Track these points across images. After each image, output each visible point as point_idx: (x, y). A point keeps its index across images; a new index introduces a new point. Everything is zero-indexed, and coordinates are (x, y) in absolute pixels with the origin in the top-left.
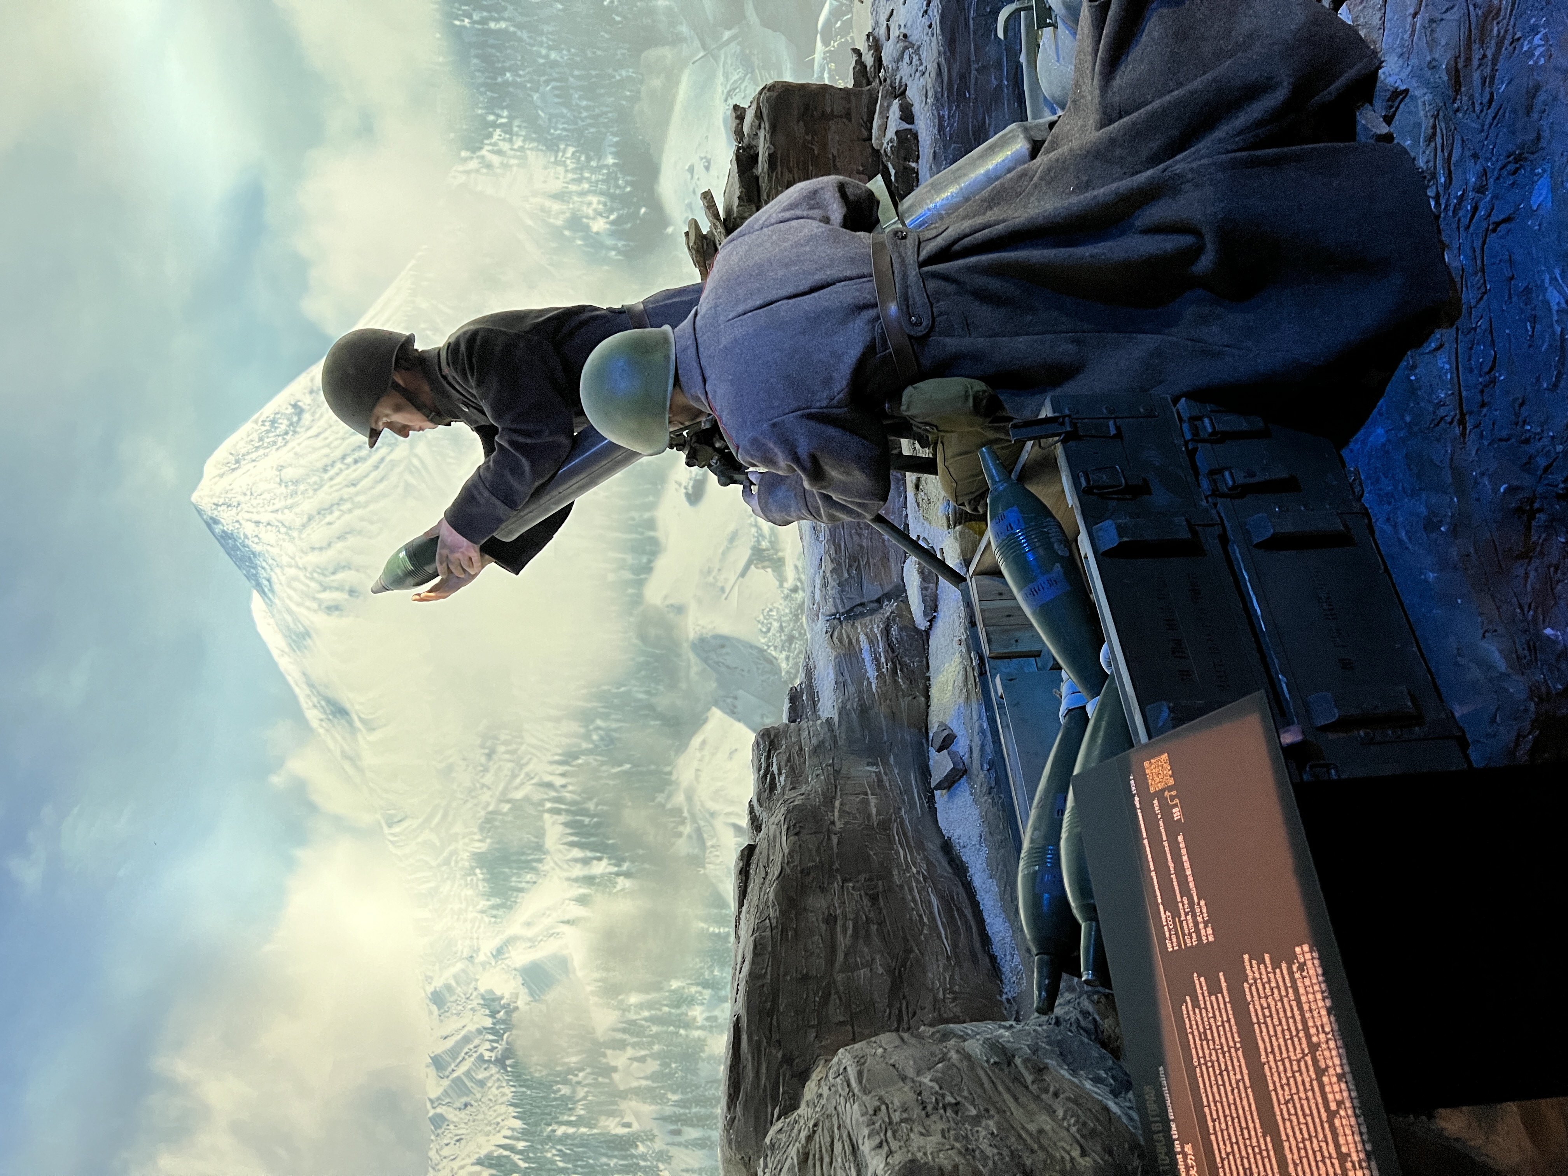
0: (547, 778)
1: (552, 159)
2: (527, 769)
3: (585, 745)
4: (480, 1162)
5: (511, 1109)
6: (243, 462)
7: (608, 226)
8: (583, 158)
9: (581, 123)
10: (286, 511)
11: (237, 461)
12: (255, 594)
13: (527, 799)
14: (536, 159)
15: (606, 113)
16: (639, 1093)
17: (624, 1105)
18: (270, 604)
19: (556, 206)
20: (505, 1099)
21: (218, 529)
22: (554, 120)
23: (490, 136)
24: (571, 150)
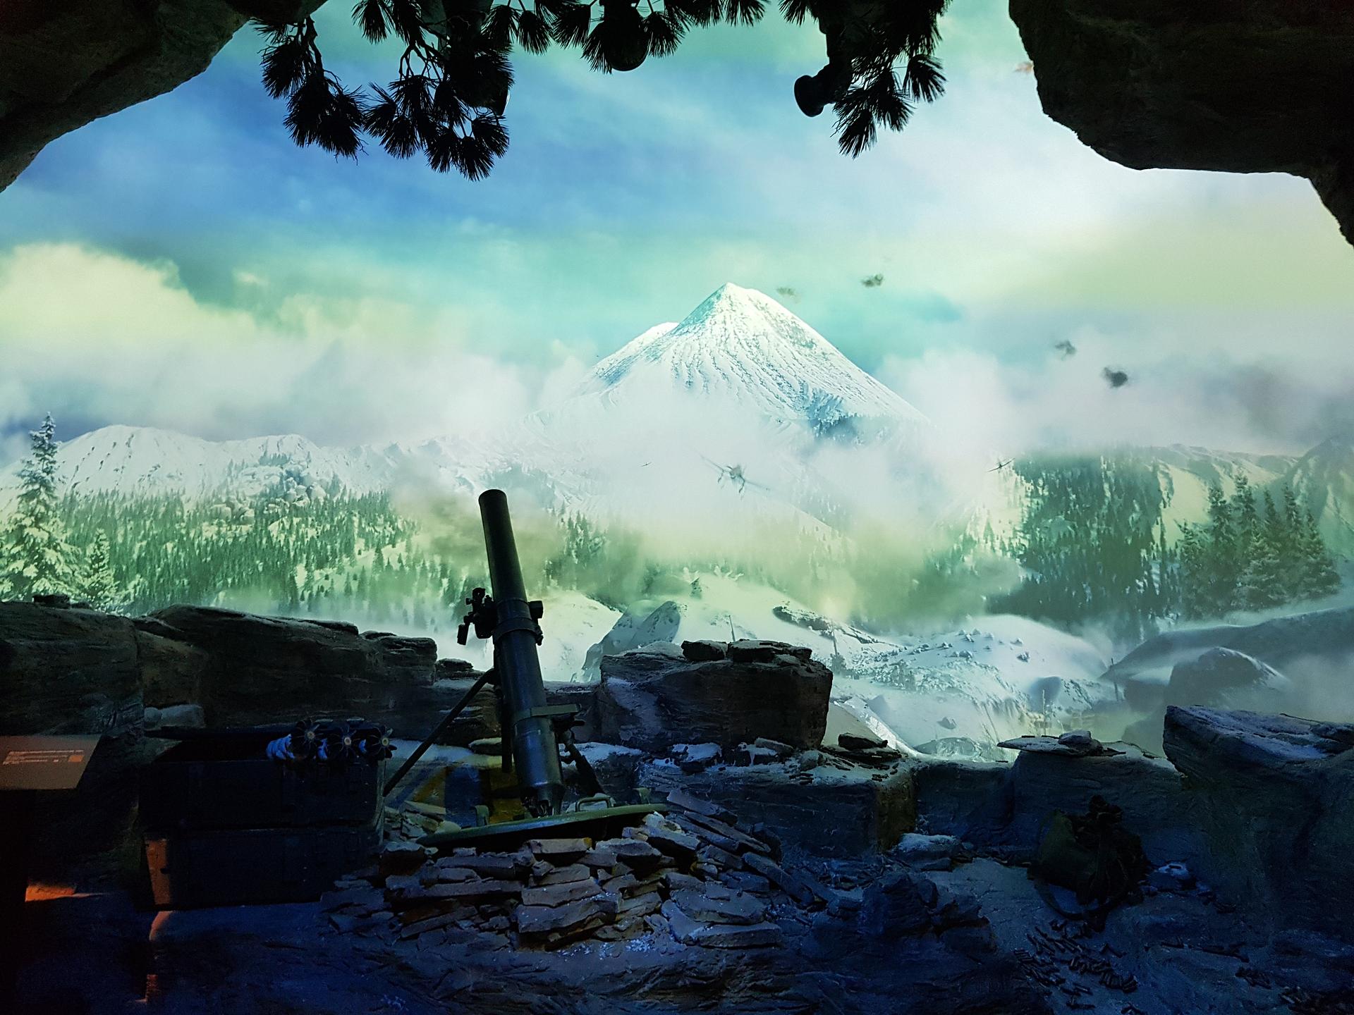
0: (567, 510)
1: (1018, 528)
2: (574, 497)
3: (591, 534)
4: (335, 476)
5: (368, 493)
6: (763, 311)
7: (970, 569)
8: (1021, 553)
9: (1047, 552)
10: (737, 340)
11: (763, 308)
12: (676, 325)
13: (554, 497)
14: (1018, 516)
15: (1057, 573)
16: (379, 560)
17: (372, 551)
18: (672, 334)
19: (981, 529)
20: (373, 488)
21: (714, 299)
22: (1046, 531)
23: (1028, 481)
24: (1027, 544)
